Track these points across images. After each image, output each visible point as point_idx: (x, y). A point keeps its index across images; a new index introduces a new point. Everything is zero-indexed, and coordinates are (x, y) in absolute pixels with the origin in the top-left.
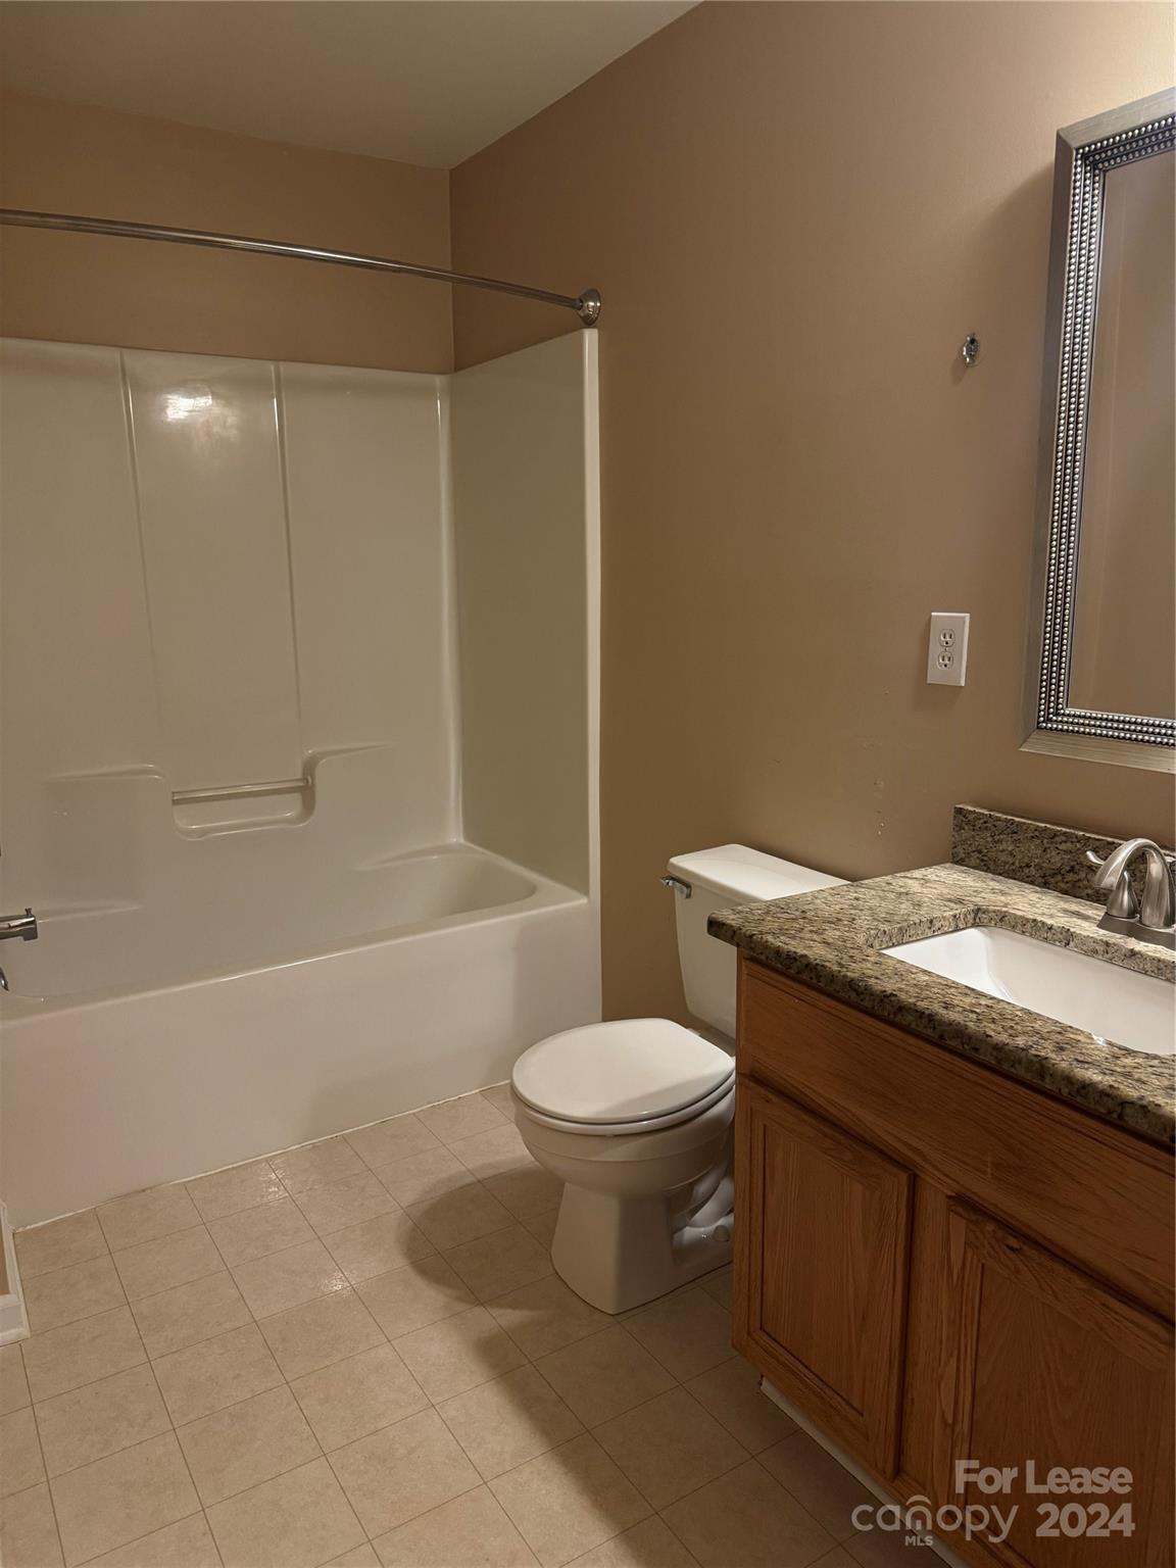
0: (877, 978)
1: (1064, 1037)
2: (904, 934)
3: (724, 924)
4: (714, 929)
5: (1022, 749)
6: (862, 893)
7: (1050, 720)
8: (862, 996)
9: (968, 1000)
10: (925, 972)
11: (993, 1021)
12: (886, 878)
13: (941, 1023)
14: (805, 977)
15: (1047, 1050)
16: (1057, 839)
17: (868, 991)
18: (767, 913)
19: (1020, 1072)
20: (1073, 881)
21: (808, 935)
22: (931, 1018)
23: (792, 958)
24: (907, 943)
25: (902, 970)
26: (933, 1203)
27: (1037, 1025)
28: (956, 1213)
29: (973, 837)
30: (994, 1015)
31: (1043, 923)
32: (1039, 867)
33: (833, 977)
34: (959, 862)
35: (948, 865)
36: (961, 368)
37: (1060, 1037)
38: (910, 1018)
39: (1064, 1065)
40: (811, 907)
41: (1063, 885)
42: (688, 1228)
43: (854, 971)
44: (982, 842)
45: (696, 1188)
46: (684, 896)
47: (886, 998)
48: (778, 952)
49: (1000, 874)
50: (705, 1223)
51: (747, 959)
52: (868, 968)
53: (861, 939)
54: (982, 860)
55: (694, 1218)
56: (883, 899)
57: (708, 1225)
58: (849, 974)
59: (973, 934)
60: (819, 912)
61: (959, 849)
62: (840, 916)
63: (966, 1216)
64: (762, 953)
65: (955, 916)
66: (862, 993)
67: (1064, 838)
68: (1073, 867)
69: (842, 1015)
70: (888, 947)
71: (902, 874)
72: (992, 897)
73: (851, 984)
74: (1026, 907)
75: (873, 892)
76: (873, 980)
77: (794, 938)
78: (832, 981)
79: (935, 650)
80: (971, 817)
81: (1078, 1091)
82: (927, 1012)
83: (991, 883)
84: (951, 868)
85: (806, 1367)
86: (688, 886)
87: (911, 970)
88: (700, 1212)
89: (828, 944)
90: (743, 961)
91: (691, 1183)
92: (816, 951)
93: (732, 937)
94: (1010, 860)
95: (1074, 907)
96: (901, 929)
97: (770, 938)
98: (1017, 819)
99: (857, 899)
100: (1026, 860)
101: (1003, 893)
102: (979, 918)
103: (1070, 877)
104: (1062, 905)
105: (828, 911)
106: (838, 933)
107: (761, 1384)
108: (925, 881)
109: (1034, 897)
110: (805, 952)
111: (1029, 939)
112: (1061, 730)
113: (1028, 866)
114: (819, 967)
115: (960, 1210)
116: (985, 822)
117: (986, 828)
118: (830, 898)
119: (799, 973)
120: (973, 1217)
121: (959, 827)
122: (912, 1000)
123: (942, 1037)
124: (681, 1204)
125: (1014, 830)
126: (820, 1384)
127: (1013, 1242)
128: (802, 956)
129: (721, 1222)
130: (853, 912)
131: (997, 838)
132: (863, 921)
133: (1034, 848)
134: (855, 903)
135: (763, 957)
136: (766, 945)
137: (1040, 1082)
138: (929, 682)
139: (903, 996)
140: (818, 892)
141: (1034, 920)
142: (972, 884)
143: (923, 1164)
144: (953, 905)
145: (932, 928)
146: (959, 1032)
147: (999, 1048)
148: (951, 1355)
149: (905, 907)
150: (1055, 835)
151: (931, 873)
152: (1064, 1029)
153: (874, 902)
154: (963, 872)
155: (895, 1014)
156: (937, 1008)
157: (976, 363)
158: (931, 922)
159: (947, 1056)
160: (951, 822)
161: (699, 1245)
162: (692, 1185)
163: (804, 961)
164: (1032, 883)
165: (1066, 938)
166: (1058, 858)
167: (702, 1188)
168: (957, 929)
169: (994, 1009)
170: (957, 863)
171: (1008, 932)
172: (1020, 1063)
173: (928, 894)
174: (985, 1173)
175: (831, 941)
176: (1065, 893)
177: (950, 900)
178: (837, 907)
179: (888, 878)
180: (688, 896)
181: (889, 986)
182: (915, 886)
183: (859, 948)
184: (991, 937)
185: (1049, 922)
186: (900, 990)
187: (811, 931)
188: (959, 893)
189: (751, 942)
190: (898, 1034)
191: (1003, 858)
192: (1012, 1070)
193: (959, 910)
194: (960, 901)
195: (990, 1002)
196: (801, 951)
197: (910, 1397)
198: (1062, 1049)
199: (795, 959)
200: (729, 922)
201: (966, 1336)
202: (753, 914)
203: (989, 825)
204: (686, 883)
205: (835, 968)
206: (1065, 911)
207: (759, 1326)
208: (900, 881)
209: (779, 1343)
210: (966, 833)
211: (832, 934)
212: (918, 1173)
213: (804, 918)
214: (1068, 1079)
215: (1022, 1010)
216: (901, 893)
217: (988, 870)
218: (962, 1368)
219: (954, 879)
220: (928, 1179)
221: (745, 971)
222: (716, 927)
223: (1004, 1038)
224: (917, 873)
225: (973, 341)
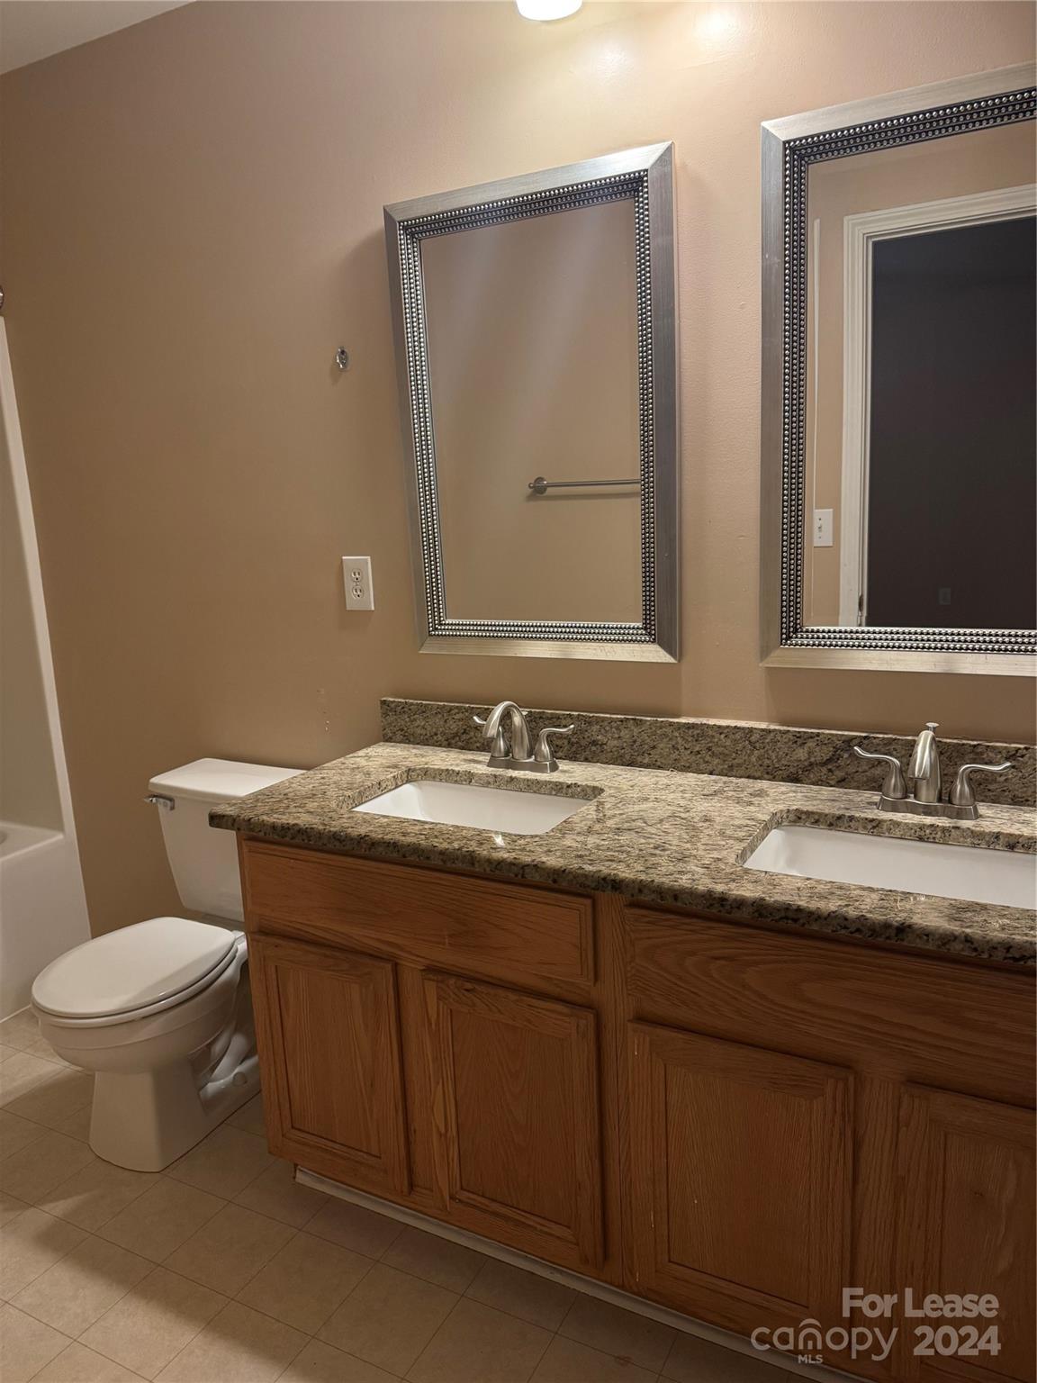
0: (352, 828)
1: (483, 837)
2: (364, 795)
3: (224, 816)
4: (216, 821)
5: (421, 652)
6: (325, 773)
7: (437, 629)
8: (344, 843)
9: (417, 828)
10: (384, 817)
11: (436, 837)
12: (340, 760)
13: (403, 846)
14: (297, 841)
15: (473, 846)
16: (453, 712)
17: (349, 838)
18: (257, 800)
19: (459, 865)
20: (466, 738)
21: (294, 810)
22: (394, 845)
23: (286, 829)
24: (366, 802)
25: (368, 819)
26: (411, 979)
27: (464, 833)
28: (430, 980)
29: (396, 720)
30: (436, 833)
31: (453, 771)
32: (443, 733)
33: (320, 834)
34: (388, 739)
35: (382, 743)
36: (336, 373)
37: (479, 837)
38: (380, 849)
39: (485, 852)
40: (290, 790)
41: (460, 743)
42: (209, 1084)
43: (335, 826)
44: (403, 723)
45: (212, 1050)
46: (169, 808)
47: (362, 839)
48: (274, 827)
49: (418, 744)
50: (223, 1077)
51: (245, 840)
52: (345, 822)
53: (333, 805)
54: (405, 736)
55: (213, 1076)
56: (342, 774)
57: (226, 1076)
58: (332, 829)
59: (407, 787)
60: (298, 793)
61: (388, 731)
62: (314, 792)
63: (435, 978)
64: (260, 831)
65: (394, 777)
66: (344, 841)
67: (457, 711)
68: (465, 730)
69: (330, 862)
70: (356, 806)
71: (351, 755)
72: (417, 760)
73: (335, 837)
74: (440, 763)
75: (334, 771)
76: (350, 829)
77: (284, 814)
78: (320, 838)
79: (349, 584)
80: (393, 705)
81: (496, 868)
82: (392, 841)
83: (414, 750)
84: (384, 745)
85: (332, 1141)
86: (171, 799)
87: (374, 817)
88: (218, 1068)
89: (311, 813)
90: (243, 842)
91: (208, 1045)
92: (303, 820)
93: (233, 825)
94: (423, 732)
95: (470, 757)
96: (360, 792)
97: (265, 818)
98: (424, 702)
99: (323, 778)
100: (434, 730)
101: (423, 756)
102: (410, 776)
103: (464, 737)
104: (462, 757)
105: (304, 790)
106: (315, 804)
107: (294, 1178)
108: (368, 757)
109: (443, 755)
110: (295, 822)
111: (446, 784)
112: (445, 635)
113: (436, 734)
114: (308, 830)
115: (431, 976)
116: (403, 708)
117: (404, 712)
118: (302, 781)
119: (293, 838)
120: (440, 978)
121: (385, 714)
122: (380, 836)
123: (404, 856)
124: (202, 1063)
125: (423, 710)
126: (345, 1149)
127: (469, 986)
128: (294, 825)
129: (236, 1071)
130: (323, 787)
131: (412, 718)
132: (332, 792)
133: (438, 720)
134: (322, 781)
135: (262, 834)
136: (263, 824)
137: (472, 869)
138: (348, 609)
139: (373, 835)
140: (292, 778)
141: (447, 770)
142: (400, 753)
143: (399, 953)
144: (391, 770)
145: (381, 788)
146: (415, 849)
147: (442, 853)
148: (438, 1083)
149: (359, 777)
150: (451, 710)
151: (371, 751)
152: (480, 832)
153: (336, 778)
154: (392, 746)
155: (370, 849)
156: (398, 837)
157: (348, 368)
158: (379, 784)
159: (409, 870)
160: (379, 710)
161: (221, 1095)
162: (210, 1046)
163: (296, 828)
164: (440, 746)
165: (469, 778)
166: (454, 725)
167: (218, 1047)
168: (397, 787)
169: (435, 830)
170: (387, 741)
171: (430, 782)
172: (457, 859)
173: (373, 765)
174: (444, 944)
175: (312, 810)
176: (463, 748)
177: (389, 767)
178: (311, 786)
179: (342, 759)
180: (172, 808)
181: (362, 830)
182: (363, 762)
183: (334, 811)
184: (420, 788)
185: (457, 769)
186: (371, 831)
187: (295, 807)
188: (394, 760)
189: (250, 824)
190: (373, 864)
191: (419, 731)
192: (454, 865)
193: (396, 772)
194: (395, 766)
195: (431, 826)
196: (292, 822)
197: (412, 1128)
198: (482, 844)
199: (288, 828)
200: (227, 813)
201: (446, 1065)
202: (247, 804)
203: (405, 709)
204: (169, 798)
205: (321, 827)
206: (465, 760)
207: (290, 1126)
208: (350, 760)
209: (308, 1133)
210: (391, 718)
211: (312, 805)
212: (398, 961)
213: (287, 799)
214: (489, 861)
215: (452, 826)
216: (353, 769)
217: (409, 742)
218: (446, 1091)
219: (388, 753)
220: (404, 963)
221: (245, 850)
222: (216, 820)
223: (445, 845)
224: (361, 753)
225: (343, 352)
